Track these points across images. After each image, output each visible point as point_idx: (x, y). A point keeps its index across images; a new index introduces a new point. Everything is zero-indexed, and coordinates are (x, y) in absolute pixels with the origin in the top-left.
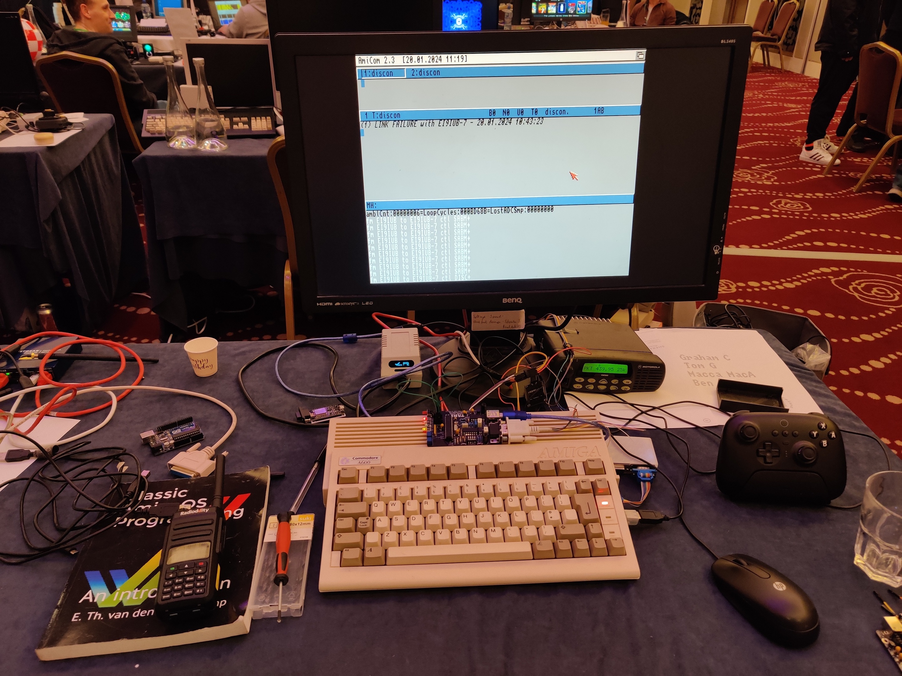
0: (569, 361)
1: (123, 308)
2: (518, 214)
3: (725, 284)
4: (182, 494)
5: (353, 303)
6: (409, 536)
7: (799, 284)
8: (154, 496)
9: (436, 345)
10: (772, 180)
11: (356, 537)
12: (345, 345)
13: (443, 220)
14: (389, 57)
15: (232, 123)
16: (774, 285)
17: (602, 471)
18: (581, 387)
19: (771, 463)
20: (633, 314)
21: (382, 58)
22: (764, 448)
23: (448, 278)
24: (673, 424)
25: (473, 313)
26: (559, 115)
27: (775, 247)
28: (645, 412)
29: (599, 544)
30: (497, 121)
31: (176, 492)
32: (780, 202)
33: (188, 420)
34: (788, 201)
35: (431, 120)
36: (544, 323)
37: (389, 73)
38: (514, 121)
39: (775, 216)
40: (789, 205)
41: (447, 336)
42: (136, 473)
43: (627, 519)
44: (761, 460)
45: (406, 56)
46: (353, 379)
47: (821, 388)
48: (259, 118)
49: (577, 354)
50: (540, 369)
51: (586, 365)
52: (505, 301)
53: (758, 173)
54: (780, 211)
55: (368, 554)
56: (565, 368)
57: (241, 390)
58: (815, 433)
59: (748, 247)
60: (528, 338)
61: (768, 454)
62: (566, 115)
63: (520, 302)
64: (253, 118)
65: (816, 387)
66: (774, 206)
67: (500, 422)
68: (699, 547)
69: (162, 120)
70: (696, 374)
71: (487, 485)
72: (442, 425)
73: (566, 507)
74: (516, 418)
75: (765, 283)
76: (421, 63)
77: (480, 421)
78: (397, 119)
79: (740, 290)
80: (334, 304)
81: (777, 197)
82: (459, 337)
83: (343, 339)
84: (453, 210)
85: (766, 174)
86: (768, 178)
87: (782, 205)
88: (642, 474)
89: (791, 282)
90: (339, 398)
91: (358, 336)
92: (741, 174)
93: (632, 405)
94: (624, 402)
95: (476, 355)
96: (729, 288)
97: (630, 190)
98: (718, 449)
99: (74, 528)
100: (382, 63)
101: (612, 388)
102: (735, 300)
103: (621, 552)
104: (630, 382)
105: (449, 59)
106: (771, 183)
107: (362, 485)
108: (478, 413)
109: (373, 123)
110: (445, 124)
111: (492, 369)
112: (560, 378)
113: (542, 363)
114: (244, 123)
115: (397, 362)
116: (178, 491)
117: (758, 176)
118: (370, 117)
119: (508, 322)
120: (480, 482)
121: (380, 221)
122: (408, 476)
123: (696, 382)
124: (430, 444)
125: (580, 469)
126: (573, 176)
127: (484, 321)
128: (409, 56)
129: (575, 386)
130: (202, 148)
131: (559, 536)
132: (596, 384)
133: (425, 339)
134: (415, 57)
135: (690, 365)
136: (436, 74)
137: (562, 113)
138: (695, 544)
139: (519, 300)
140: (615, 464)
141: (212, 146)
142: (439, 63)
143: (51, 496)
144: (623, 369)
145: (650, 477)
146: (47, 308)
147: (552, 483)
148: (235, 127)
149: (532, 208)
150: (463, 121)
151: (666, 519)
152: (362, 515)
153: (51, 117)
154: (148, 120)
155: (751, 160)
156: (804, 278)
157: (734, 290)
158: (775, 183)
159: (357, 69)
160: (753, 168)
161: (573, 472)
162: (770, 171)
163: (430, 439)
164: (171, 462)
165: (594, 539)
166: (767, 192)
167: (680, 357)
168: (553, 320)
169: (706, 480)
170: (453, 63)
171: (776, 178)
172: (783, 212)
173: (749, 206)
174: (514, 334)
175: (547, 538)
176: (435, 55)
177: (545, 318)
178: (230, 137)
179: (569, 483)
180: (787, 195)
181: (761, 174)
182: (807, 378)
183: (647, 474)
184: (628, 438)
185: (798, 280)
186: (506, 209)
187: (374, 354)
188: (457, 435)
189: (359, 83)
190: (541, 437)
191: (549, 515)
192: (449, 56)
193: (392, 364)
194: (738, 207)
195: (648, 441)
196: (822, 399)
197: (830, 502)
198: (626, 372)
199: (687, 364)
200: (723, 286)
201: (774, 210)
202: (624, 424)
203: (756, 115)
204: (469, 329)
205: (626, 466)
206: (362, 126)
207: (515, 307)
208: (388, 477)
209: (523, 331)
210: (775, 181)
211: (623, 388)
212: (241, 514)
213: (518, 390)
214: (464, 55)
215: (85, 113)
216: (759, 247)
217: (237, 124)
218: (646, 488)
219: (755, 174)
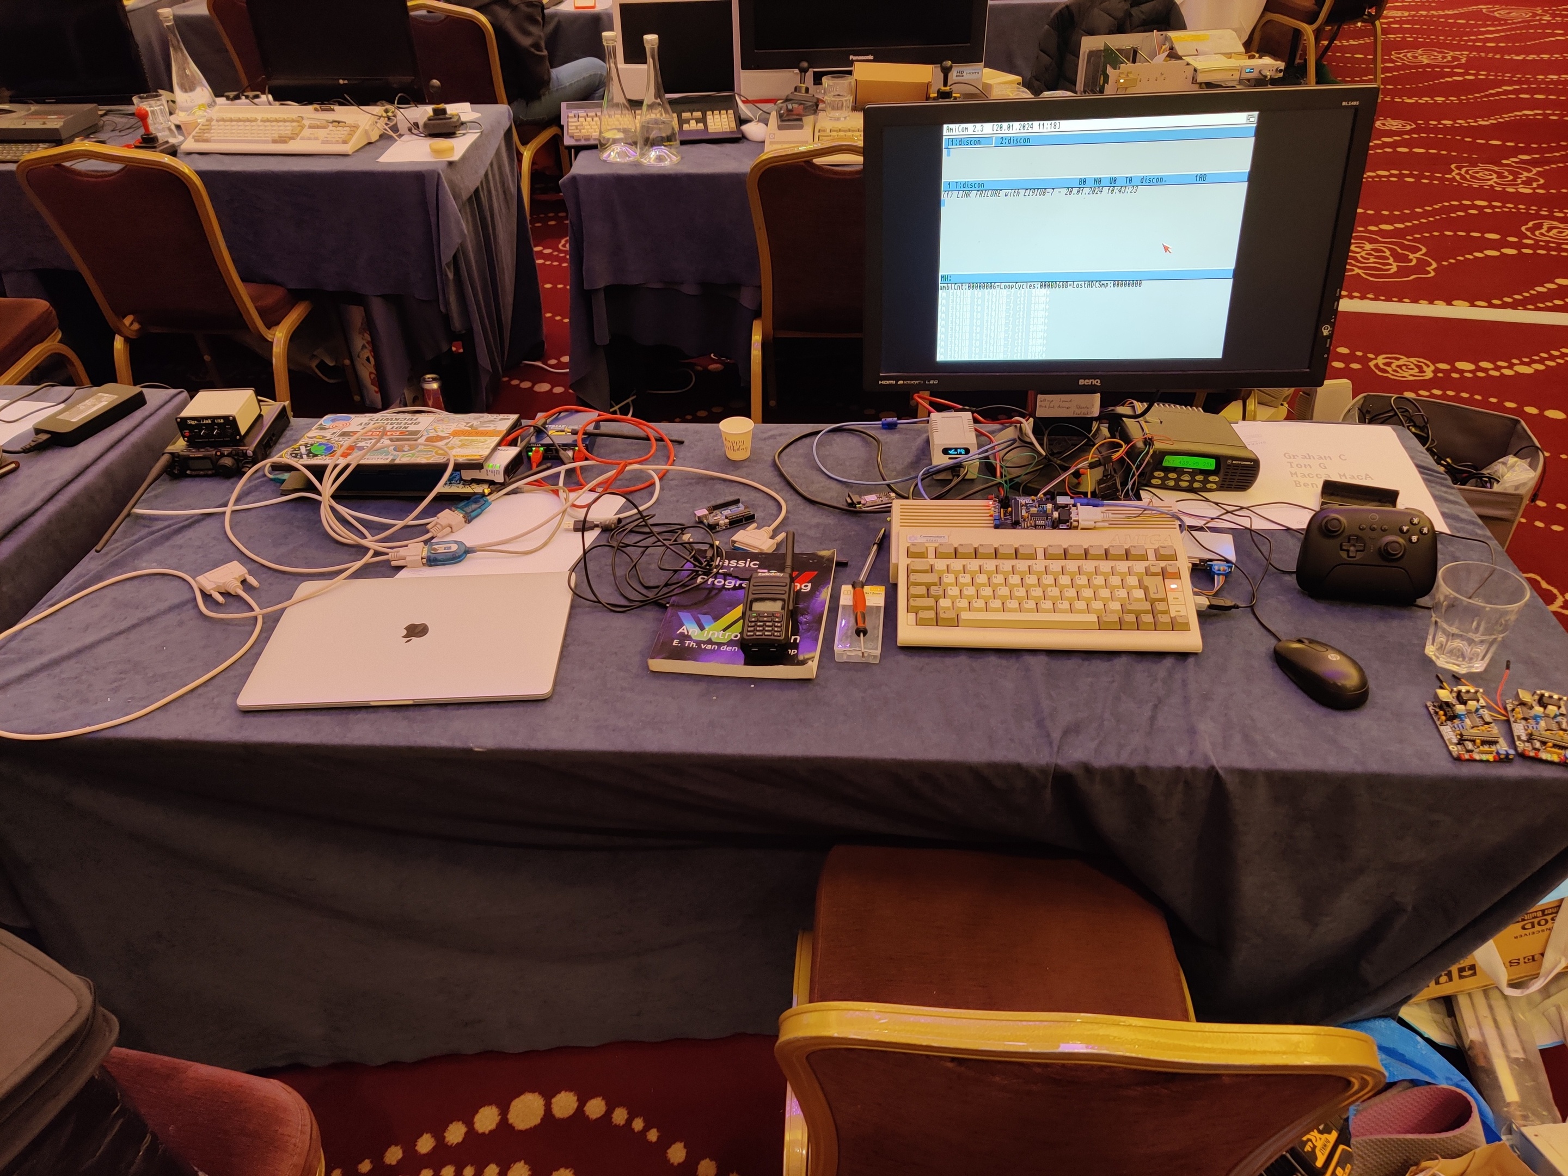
0: (1148, 452)
1: (515, 382)
2: (1103, 288)
3: (1415, 365)
4: (754, 565)
5: (917, 382)
6: (980, 604)
7: (1540, 367)
8: (729, 563)
9: (992, 432)
10: (1535, 185)
11: (930, 602)
12: (884, 431)
13: (1020, 294)
14: (978, 125)
15: (681, 122)
16: (1498, 368)
17: (1174, 557)
18: (1160, 482)
19: (1354, 557)
20: (1248, 408)
21: (970, 126)
22: (1349, 542)
23: (1021, 356)
24: (1258, 524)
25: (1039, 396)
26: (1155, 183)
27: (1514, 306)
28: (1231, 512)
29: (1164, 619)
30: (1087, 190)
31: (748, 563)
32: (1540, 226)
33: (736, 502)
34: (1556, 223)
35: (1016, 190)
36: (1120, 410)
37: (977, 141)
38: (1105, 189)
39: (1525, 251)
40: (1555, 231)
41: (1002, 424)
42: (711, 542)
43: (1195, 604)
44: (1344, 555)
45: (996, 124)
46: (899, 468)
47: (1451, 494)
48: (718, 112)
49: (1158, 445)
50: (1115, 456)
51: (1167, 458)
52: (1081, 382)
53: (1510, 172)
54: (1537, 241)
55: (942, 615)
56: (1143, 460)
57: (782, 475)
58: (1405, 528)
59: (1467, 304)
60: (1102, 428)
61: (1352, 548)
62: (1163, 183)
63: (1099, 384)
64: (709, 113)
65: (1446, 492)
66: (1528, 233)
67: (1070, 508)
68: (1265, 632)
69: (587, 119)
70: (1299, 475)
71: (1056, 565)
72: (1010, 509)
73: (1135, 587)
74: (1088, 504)
75: (1484, 364)
76: (1011, 131)
77: (1049, 506)
78: (980, 188)
79: (1440, 375)
80: (896, 382)
81: (1537, 216)
82: (1018, 425)
83: (882, 424)
84: (1032, 284)
85: (1526, 174)
86: (1528, 182)
87: (1543, 231)
88: (1216, 568)
89: (1528, 364)
90: (888, 485)
91: (899, 421)
92: (1481, 174)
93: (1217, 504)
94: (1207, 500)
95: (1041, 445)
96: (1422, 371)
97: (1230, 263)
98: (1299, 544)
99: (666, 585)
100: (970, 132)
101: (1196, 485)
102: (1428, 390)
103: (1185, 627)
104: (1217, 479)
105: (1041, 126)
106: (1531, 191)
107: (931, 560)
108: (1047, 499)
109: (955, 193)
110: (1031, 194)
111: (1060, 460)
112: (1138, 469)
113: (1118, 451)
114: (698, 121)
115: (951, 449)
116: (750, 562)
117: (1511, 177)
118: (953, 187)
119: (1080, 407)
120: (1048, 562)
121: (953, 295)
122: (976, 554)
123: (1297, 484)
124: (996, 527)
125: (1151, 555)
126: (1166, 249)
127: (1052, 405)
128: (999, 124)
129: (1154, 481)
130: (645, 161)
131: (1125, 610)
132: (1177, 480)
133: (978, 426)
134: (1005, 125)
135: (1294, 465)
136: (1026, 142)
137: (1159, 181)
138: (1262, 630)
139: (1097, 382)
140: (1189, 557)
141: (660, 159)
142: (1030, 130)
143: (633, 562)
144: (1210, 464)
145: (1224, 571)
146: (434, 379)
147: (1122, 566)
148: (686, 127)
149: (1117, 283)
150: (1051, 190)
151: (1236, 607)
152: (935, 584)
153: (441, 117)
154: (570, 120)
155: (1503, 146)
156: (1552, 358)
157: (1429, 374)
158: (1538, 191)
159: (944, 138)
160: (1504, 162)
161: (1144, 558)
162: (1534, 167)
163: (997, 522)
164: (734, 538)
165: (1159, 615)
166: (1521, 206)
167: (1285, 455)
168: (1133, 407)
169: (1287, 578)
170: (1045, 130)
171: (1542, 181)
172: (1541, 243)
173: (1483, 233)
174: (1086, 423)
175: (1113, 612)
176: (1026, 123)
177: (1123, 405)
178: (683, 143)
179: (1139, 567)
180: (1555, 214)
181: (1516, 175)
182: (1437, 483)
183: (1222, 568)
184: (1209, 534)
185: (1541, 361)
186: (1090, 283)
187: (920, 441)
188: (1024, 520)
189: (945, 152)
190: (1113, 525)
191: (1117, 593)
192: (1042, 122)
193: (946, 451)
194: (1463, 234)
195: (1229, 538)
196: (1447, 505)
197: (1415, 601)
198: (1213, 467)
199: (1291, 463)
200: (1412, 369)
201: (1526, 241)
202: (1205, 522)
203: (1531, 57)
204: (1032, 415)
205: (1201, 560)
206: (944, 196)
207: (1090, 390)
208: (956, 554)
209: (1096, 419)
210: (1540, 187)
211: (1208, 486)
212: (809, 588)
213: (1090, 482)
214: (1057, 122)
215: (471, 103)
216: (1485, 304)
217: (688, 121)
218: (1219, 581)
219: (1506, 174)
